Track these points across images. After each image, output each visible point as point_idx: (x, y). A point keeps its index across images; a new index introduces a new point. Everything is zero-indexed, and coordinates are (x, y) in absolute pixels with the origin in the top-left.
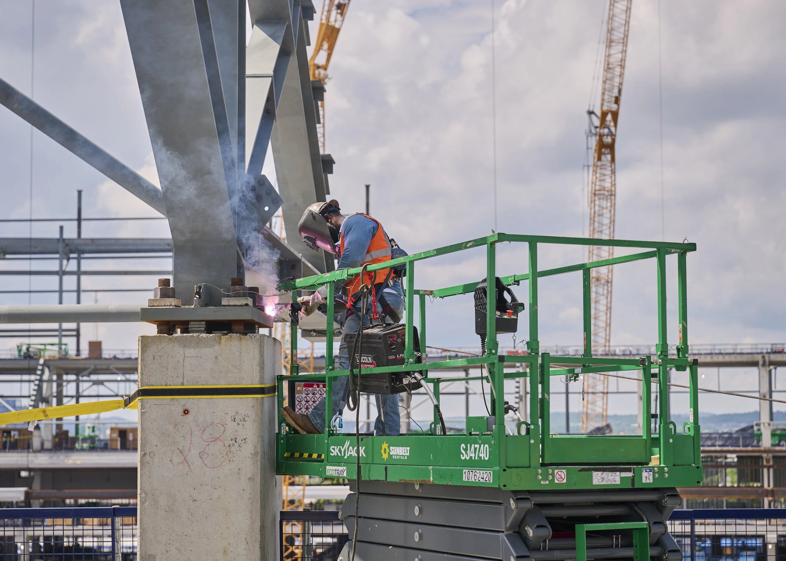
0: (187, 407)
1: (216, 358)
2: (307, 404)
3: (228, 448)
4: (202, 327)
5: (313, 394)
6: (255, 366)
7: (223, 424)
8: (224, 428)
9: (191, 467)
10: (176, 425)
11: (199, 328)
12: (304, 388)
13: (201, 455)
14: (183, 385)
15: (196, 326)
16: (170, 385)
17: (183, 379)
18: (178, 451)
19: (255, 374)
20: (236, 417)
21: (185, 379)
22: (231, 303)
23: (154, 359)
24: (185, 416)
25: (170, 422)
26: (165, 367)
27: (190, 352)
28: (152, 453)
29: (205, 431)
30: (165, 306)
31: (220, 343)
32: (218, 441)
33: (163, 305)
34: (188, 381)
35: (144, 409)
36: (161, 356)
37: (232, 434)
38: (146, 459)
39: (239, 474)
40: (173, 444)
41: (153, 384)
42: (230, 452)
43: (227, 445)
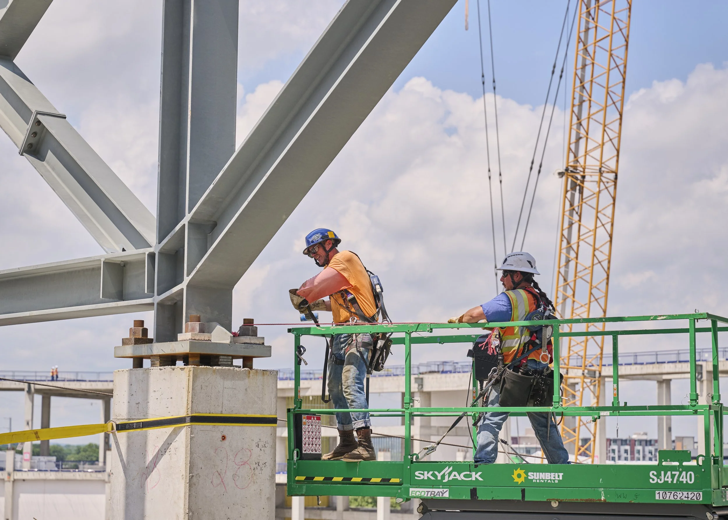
0: (225, 434)
1: (246, 390)
2: (309, 434)
3: (253, 470)
4: (229, 361)
5: (312, 426)
6: (273, 398)
7: (250, 449)
8: (251, 453)
9: (227, 488)
10: (216, 450)
11: (227, 362)
12: (307, 420)
13: (234, 475)
14: (222, 413)
15: (225, 360)
16: (212, 413)
17: (222, 407)
18: (217, 474)
19: (272, 406)
20: (260, 443)
21: (224, 408)
22: (252, 342)
23: (202, 388)
24: (223, 442)
25: (212, 447)
26: (209, 396)
27: (228, 383)
28: (198, 475)
29: (238, 456)
30: (204, 340)
31: (249, 377)
32: (246, 465)
33: (202, 339)
34: (226, 410)
35: (192, 434)
36: (207, 386)
37: (256, 458)
38: (193, 481)
39: (260, 494)
40: (214, 467)
41: (200, 411)
42: (255, 474)
43: (252, 468)
